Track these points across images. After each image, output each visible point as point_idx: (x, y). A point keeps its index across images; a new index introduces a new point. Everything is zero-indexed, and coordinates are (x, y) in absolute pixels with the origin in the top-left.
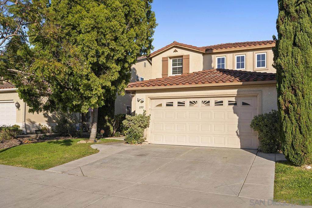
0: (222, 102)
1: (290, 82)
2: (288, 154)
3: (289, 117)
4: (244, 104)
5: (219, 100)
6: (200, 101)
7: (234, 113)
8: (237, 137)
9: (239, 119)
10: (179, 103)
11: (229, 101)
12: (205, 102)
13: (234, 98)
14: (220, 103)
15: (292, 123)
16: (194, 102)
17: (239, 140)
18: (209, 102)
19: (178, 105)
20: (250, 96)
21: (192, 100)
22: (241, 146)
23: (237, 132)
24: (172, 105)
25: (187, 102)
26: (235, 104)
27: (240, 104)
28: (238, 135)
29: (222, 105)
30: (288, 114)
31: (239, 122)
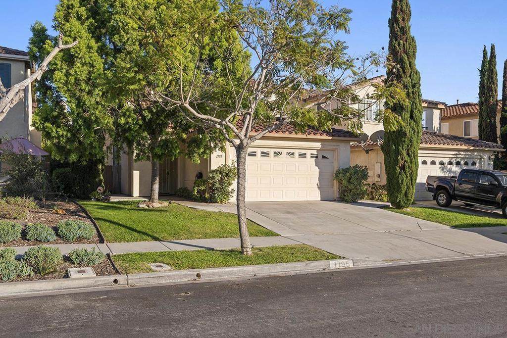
0: (305, 154)
1: (408, 146)
2: (400, 201)
3: (405, 173)
4: (324, 157)
5: (303, 152)
6: (284, 151)
7: (316, 166)
8: (318, 189)
9: (320, 172)
10: (263, 153)
11: (311, 154)
12: (289, 153)
13: (316, 151)
14: (303, 156)
15: (407, 177)
16: (279, 153)
17: (319, 192)
18: (293, 154)
19: (262, 156)
20: (329, 150)
21: (277, 150)
22: (321, 198)
23: (317, 184)
24: (255, 155)
25: (272, 152)
26: (317, 157)
27: (320, 157)
28: (318, 187)
29: (306, 157)
30: (404, 170)
31: (319, 175)
